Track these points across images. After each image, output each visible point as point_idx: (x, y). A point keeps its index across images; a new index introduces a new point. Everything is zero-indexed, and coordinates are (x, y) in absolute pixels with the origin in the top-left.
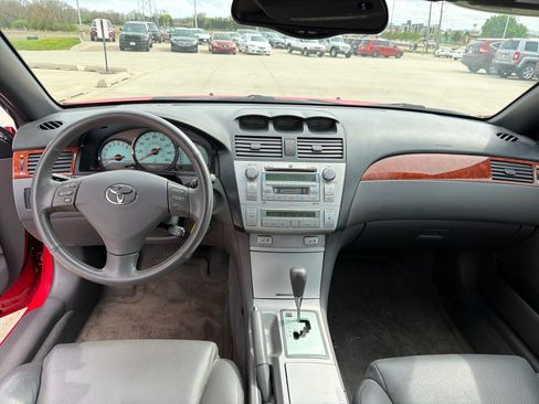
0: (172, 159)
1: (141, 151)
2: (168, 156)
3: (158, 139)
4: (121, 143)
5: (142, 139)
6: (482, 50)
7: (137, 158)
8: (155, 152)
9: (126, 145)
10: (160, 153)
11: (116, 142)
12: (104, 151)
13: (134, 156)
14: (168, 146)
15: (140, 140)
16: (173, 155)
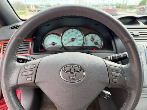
0: (82, 43)
1: (65, 40)
2: (80, 42)
3: (74, 33)
4: (55, 36)
5: (66, 33)
6: (142, 9)
7: (64, 44)
8: (73, 40)
9: (57, 36)
10: (75, 40)
11: (52, 35)
12: (45, 40)
13: (62, 43)
14: (79, 36)
15: (65, 34)
16: (82, 41)
